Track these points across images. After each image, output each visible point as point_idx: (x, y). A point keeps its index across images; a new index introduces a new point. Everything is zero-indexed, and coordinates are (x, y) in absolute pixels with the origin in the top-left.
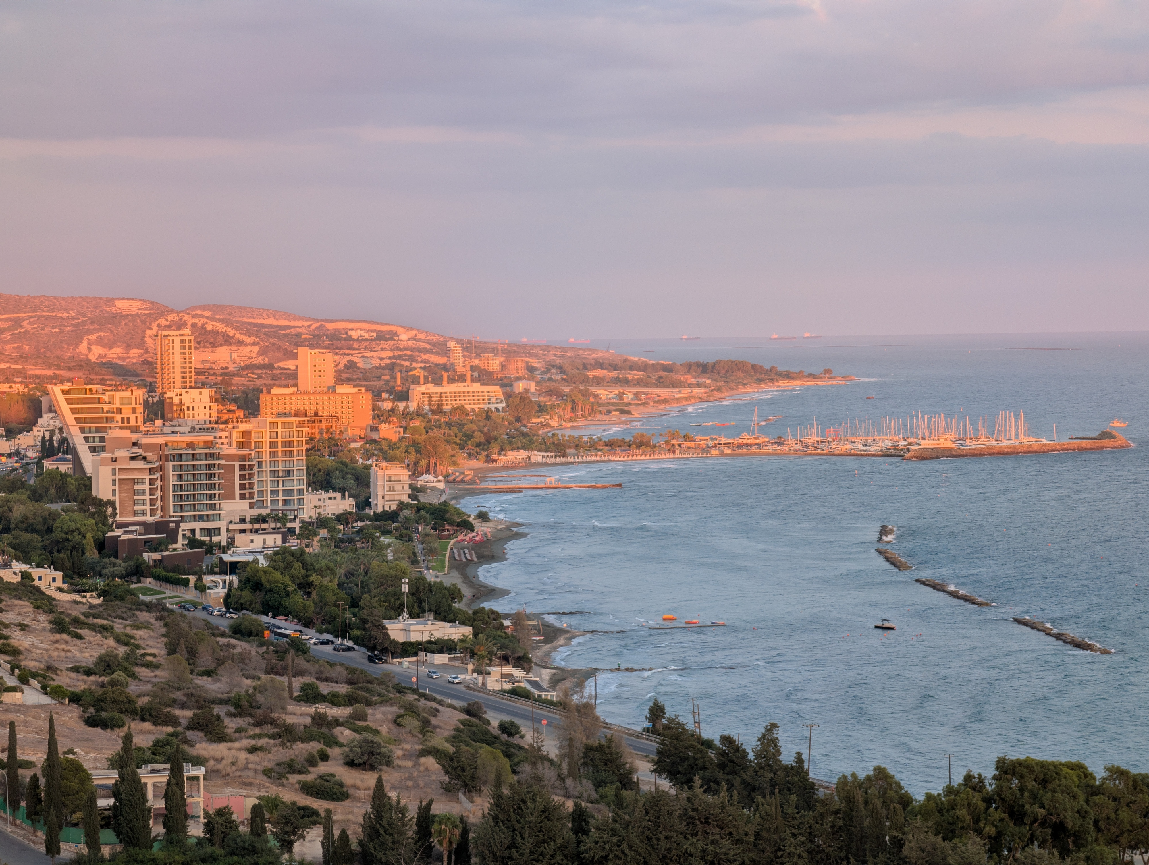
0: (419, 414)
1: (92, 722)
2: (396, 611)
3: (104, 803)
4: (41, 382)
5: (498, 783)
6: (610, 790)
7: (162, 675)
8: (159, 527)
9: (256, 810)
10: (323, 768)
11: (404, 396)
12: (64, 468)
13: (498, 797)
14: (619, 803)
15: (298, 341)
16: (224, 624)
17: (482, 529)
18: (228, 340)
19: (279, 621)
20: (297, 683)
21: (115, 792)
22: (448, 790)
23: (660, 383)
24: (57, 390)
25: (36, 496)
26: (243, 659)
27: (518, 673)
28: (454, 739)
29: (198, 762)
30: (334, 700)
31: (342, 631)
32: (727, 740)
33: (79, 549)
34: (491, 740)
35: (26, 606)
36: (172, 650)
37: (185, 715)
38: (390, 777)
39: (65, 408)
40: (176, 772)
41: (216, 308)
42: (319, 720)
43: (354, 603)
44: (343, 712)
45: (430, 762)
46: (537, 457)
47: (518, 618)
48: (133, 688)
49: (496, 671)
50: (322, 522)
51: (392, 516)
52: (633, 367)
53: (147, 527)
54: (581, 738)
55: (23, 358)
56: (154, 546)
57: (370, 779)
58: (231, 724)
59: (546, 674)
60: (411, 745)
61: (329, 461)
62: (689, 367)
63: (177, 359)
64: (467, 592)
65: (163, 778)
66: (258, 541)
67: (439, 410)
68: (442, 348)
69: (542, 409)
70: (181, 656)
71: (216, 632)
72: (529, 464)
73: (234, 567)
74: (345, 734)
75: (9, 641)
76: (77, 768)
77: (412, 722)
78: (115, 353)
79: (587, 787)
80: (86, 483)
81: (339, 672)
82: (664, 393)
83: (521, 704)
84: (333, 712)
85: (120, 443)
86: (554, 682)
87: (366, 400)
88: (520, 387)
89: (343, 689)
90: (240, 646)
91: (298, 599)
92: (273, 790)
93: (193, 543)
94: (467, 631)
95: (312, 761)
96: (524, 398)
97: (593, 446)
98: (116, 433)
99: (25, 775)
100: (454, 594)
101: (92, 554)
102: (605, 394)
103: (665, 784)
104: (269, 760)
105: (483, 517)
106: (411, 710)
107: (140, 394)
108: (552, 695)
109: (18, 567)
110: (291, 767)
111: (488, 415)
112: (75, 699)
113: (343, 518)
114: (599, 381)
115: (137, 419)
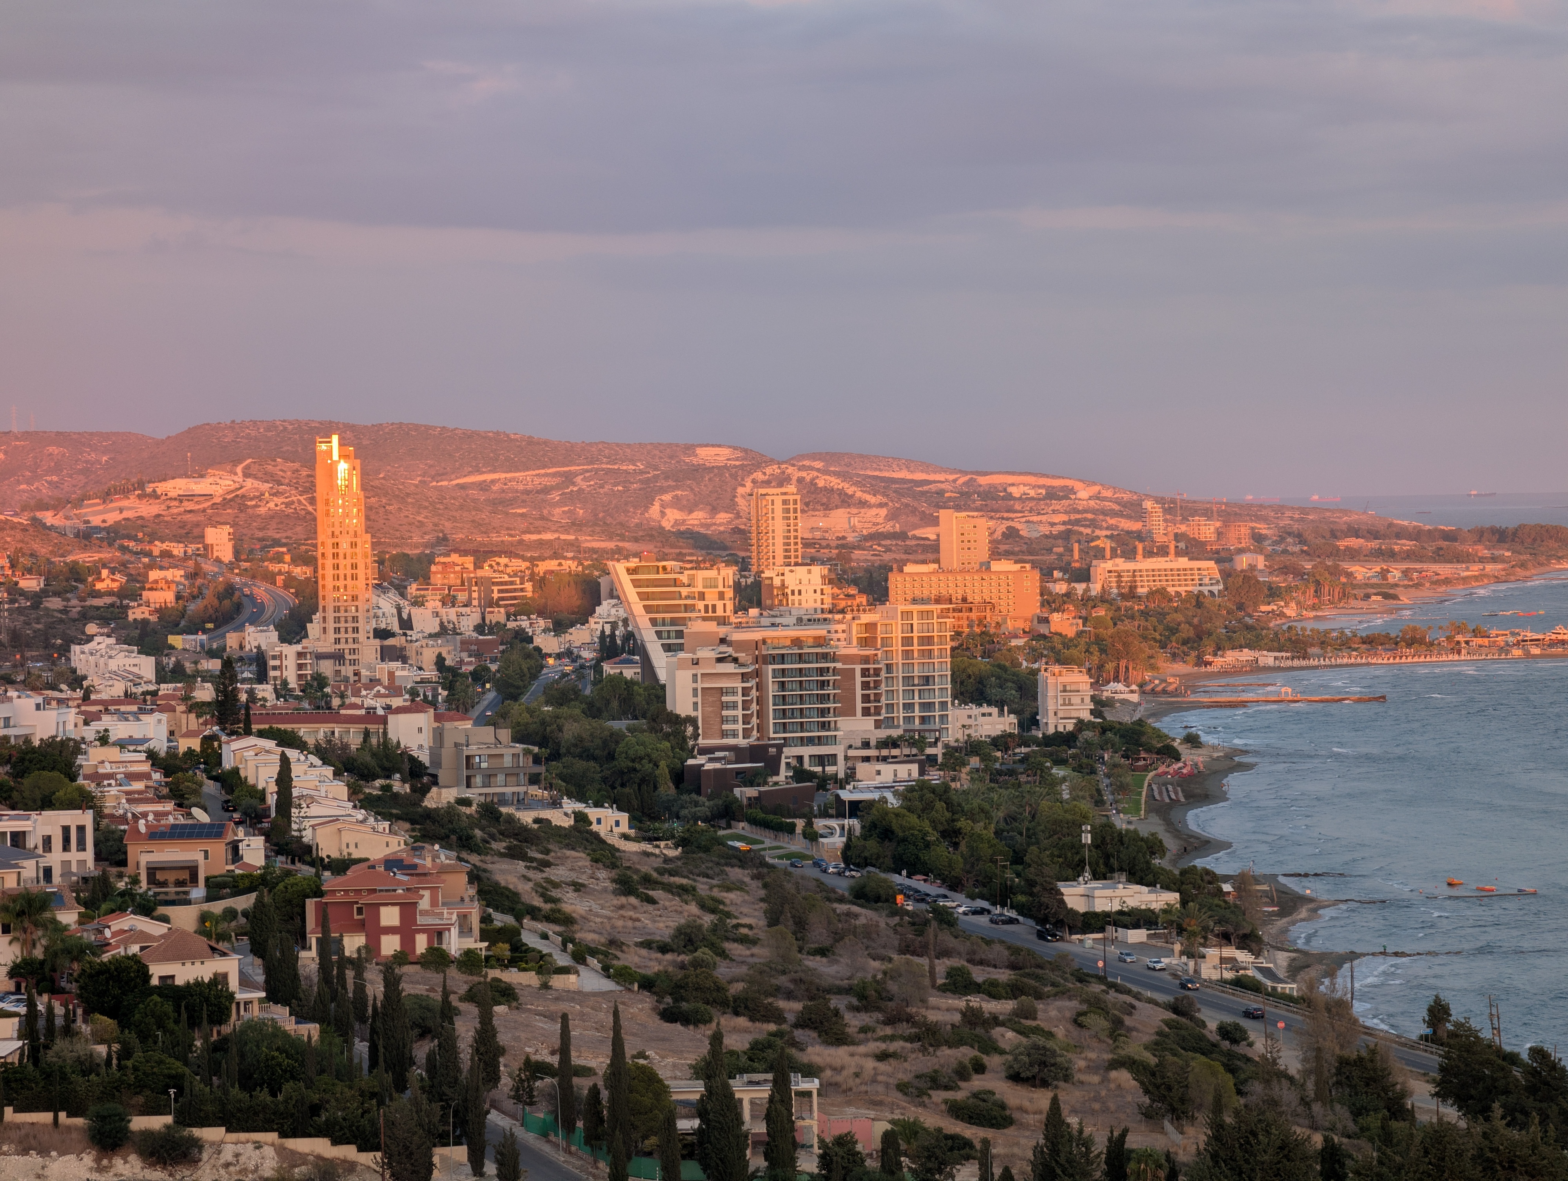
0: (1103, 599)
1: (669, 1016)
2: (1073, 872)
3: (687, 1124)
4: (600, 559)
5: (1218, 1107)
6: (1374, 1121)
7: (762, 953)
8: (755, 753)
9: (888, 1138)
10: (978, 1083)
11: (1084, 576)
12: (629, 673)
13: (1218, 1127)
14: (1387, 1138)
15: (939, 500)
16: (842, 886)
17: (1191, 758)
18: (846, 501)
19: (918, 883)
20: (942, 966)
21: (701, 1110)
22: (1149, 1115)
23: (1439, 556)
24: (620, 569)
25: (594, 710)
26: (868, 933)
27: (1243, 956)
28: (1156, 1047)
29: (810, 1071)
30: (992, 991)
31: (1001, 897)
32: (1538, 1053)
33: (648, 782)
34: (1207, 1049)
35: (580, 858)
36: (773, 920)
37: (792, 1008)
38: (1069, 1096)
39: (631, 593)
40: (781, 1086)
41: (830, 457)
42: (972, 1017)
43: (1018, 859)
44: (1004, 1007)
45: (1123, 1076)
46: (1268, 659)
47: (1242, 881)
48: (723, 971)
49: (1213, 953)
50: (973, 747)
51: (1066, 739)
52: (1401, 534)
53: (739, 753)
54: (1332, 1048)
55: (576, 525)
56: (748, 779)
57: (1042, 1099)
58: (853, 1021)
59: (1282, 959)
60: (1098, 1054)
61: (982, 664)
62: (1480, 535)
63: (778, 526)
64: (1171, 844)
65: (764, 1093)
66: (887, 772)
67: (1131, 594)
68: (1135, 510)
69: (1273, 593)
70: (786, 928)
71: (831, 896)
72: (1255, 668)
73: (855, 809)
74: (1007, 1037)
75: (558, 906)
76: (650, 1078)
77: (1098, 1022)
78: (696, 519)
79: (1342, 1114)
80: (658, 692)
81: (998, 952)
82: (1444, 570)
83: (1252, 1001)
84: (990, 1006)
85: (704, 640)
86: (1294, 970)
87: (1031, 580)
88: (1243, 562)
89: (1003, 976)
90: (865, 915)
91: (942, 852)
92: (912, 1112)
93: (800, 774)
94: (1172, 897)
95: (962, 1073)
96: (1248, 577)
97: (1345, 643)
98: (697, 627)
99: (582, 1085)
100: (1154, 847)
101: (667, 789)
102: (1361, 572)
103: (1451, 1113)
104: (905, 1071)
105: (1192, 740)
106: (1097, 1005)
107: (729, 573)
108: (1291, 988)
109: (570, 805)
110: (935, 1081)
111: (1198, 600)
112: (647, 984)
113: (1001, 742)
114: (1353, 555)
115: (726, 607)
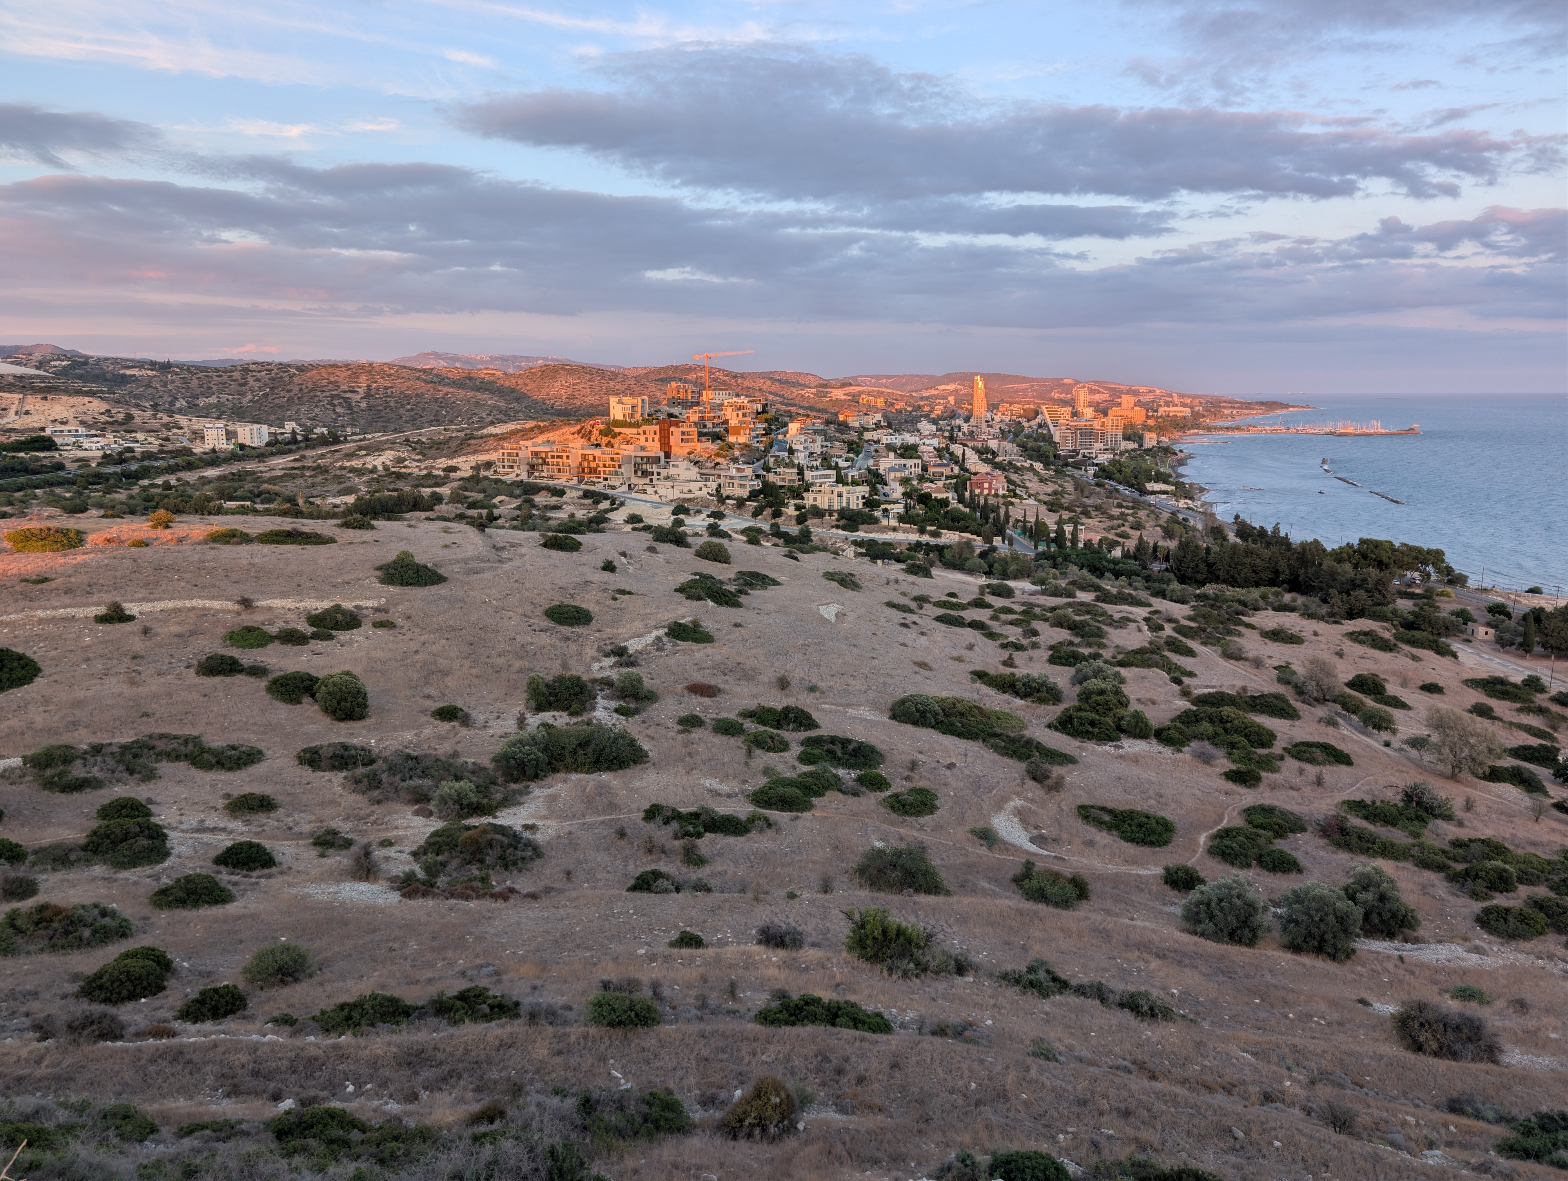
0: (1161, 417)
1: (1050, 510)
2: (1149, 481)
3: (1053, 535)
4: (1039, 405)
5: (1181, 537)
6: (1219, 541)
7: (1072, 497)
8: (1073, 451)
9: (1100, 540)
10: (1123, 529)
11: (1157, 411)
12: (1045, 432)
13: (1181, 541)
14: (1222, 545)
15: (1122, 392)
16: (1093, 482)
17: (1180, 455)
18: (1099, 392)
19: (1111, 482)
20: (1116, 502)
21: (1056, 532)
22: (1164, 538)
23: (1246, 408)
24: (1044, 407)
25: (1036, 440)
26: (1098, 493)
27: (1189, 502)
28: (1166, 522)
29: (1082, 524)
30: (1127, 508)
31: (1131, 486)
32: (1261, 527)
33: (1048, 457)
34: (1179, 523)
35: (1031, 474)
36: (1076, 490)
37: (1079, 510)
38: (1145, 533)
39: (1046, 413)
40: (1075, 527)
41: (1096, 382)
42: (1122, 514)
43: (1136, 477)
44: (1131, 511)
45: (1158, 529)
46: (1201, 432)
47: (1191, 485)
48: (1063, 501)
49: (1182, 501)
50: (1127, 451)
51: (1150, 450)
52: (1237, 402)
53: (1070, 451)
54: (1210, 524)
55: (1034, 397)
56: (1072, 457)
57: (1138, 533)
58: (1093, 513)
59: (1199, 503)
60: (1152, 523)
61: (1130, 432)
62: (1257, 403)
63: (1082, 398)
64: (1174, 475)
65: (1071, 529)
66: (1105, 456)
67: (1168, 416)
68: (1170, 396)
69: (1204, 416)
70: (1079, 491)
71: (1090, 484)
72: (1198, 434)
73: (1097, 465)
74: (1130, 518)
75: (1025, 485)
76: (1044, 524)
77: (1153, 516)
78: (1062, 396)
79: (1211, 540)
80: (1051, 436)
81: (1130, 499)
82: (1247, 411)
83: (1190, 512)
84: (1127, 511)
85: (1063, 424)
86: (1202, 506)
87: (1144, 412)
88: (1196, 409)
89: (1131, 504)
90: (1098, 489)
91: (1118, 475)
92: (1106, 535)
93: (1084, 456)
94: (1173, 488)
95: (1119, 526)
96: (1198, 412)
97: (1221, 429)
98: (1061, 421)
99: (1029, 525)
100: (1170, 476)
101: (1052, 459)
102: (1226, 412)
103: (1238, 540)
104: (1105, 525)
105: (1181, 451)
106: (1153, 512)
107: (1070, 409)
108: (1201, 510)
109: (1029, 462)
110: (1112, 528)
111: (1185, 418)
112: (1045, 503)
113: (1134, 450)
114: (1224, 407)
115: (1068, 417)
